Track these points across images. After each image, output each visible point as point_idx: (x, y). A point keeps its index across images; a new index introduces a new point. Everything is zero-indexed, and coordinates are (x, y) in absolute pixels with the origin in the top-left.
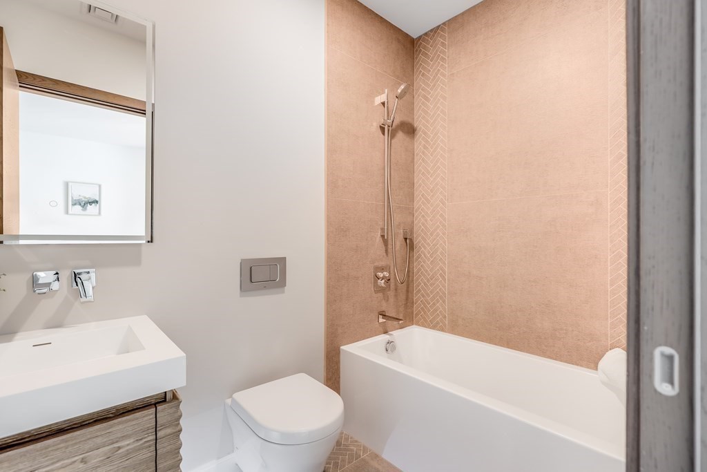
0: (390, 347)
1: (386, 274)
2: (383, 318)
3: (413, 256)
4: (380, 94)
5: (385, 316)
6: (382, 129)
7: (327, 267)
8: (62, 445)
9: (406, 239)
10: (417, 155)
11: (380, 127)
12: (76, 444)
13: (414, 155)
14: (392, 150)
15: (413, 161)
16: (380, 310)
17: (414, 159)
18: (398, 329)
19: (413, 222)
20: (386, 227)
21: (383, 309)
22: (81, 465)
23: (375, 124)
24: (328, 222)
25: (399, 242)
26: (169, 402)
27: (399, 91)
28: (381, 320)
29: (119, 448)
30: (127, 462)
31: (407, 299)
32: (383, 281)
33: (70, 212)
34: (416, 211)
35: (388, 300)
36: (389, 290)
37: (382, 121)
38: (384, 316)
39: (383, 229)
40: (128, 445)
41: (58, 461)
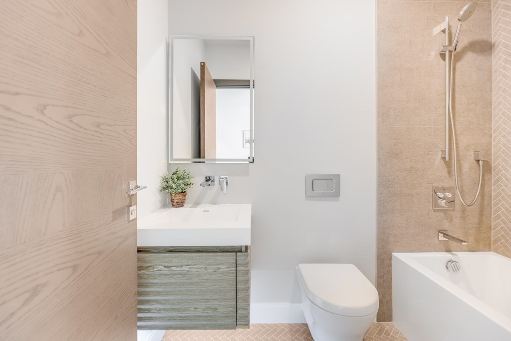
0: (453, 266)
1: (449, 195)
2: (444, 237)
3: (490, 179)
4: (439, 23)
5: (447, 235)
6: (443, 56)
7: (378, 184)
8: (198, 258)
9: (478, 161)
10: (496, 71)
11: (441, 54)
12: (203, 259)
13: (491, 72)
14: (457, 73)
15: (489, 79)
16: (440, 229)
17: (491, 76)
18: (465, 251)
19: (490, 143)
20: (447, 150)
21: (445, 228)
22: (204, 270)
23: (433, 53)
24: (378, 146)
25: (468, 164)
26: (243, 252)
27: (462, 13)
28: (441, 238)
29: (220, 268)
30: (223, 277)
31: (480, 222)
32: (444, 201)
33: (245, 147)
34: (495, 131)
35: (451, 221)
36: (454, 210)
37: (442, 48)
38: (445, 235)
39: (444, 152)
40: (223, 268)
41: (196, 265)
